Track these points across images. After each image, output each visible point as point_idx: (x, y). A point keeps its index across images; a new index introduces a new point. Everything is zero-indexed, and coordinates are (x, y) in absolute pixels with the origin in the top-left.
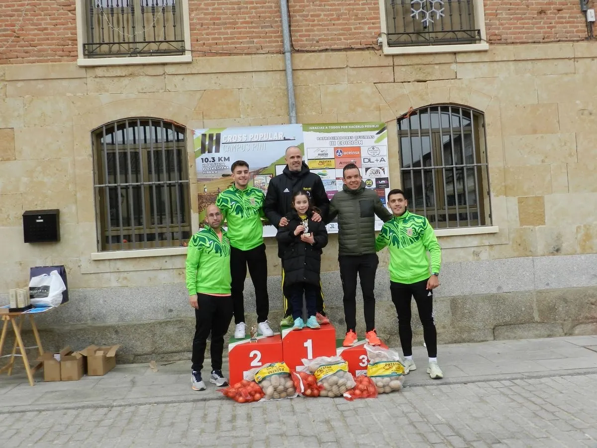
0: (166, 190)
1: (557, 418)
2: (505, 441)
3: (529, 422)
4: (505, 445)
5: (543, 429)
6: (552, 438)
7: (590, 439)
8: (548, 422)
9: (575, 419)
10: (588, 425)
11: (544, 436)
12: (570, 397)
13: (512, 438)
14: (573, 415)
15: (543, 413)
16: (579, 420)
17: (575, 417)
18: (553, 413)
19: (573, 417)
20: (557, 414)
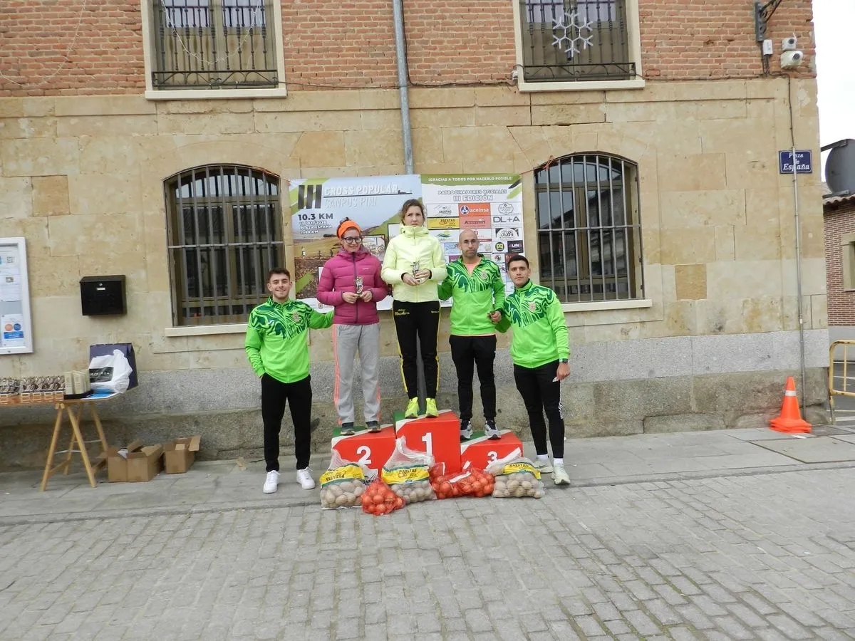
0: (255, 253)
1: (723, 528)
2: (662, 555)
3: (692, 533)
4: (664, 561)
5: (708, 541)
6: (719, 551)
7: (764, 553)
8: (713, 532)
9: (745, 529)
10: (761, 536)
11: (710, 550)
12: (736, 501)
13: (671, 552)
14: (742, 524)
15: (706, 522)
16: (749, 530)
17: (745, 526)
18: (718, 521)
19: (742, 526)
20: (722, 522)
